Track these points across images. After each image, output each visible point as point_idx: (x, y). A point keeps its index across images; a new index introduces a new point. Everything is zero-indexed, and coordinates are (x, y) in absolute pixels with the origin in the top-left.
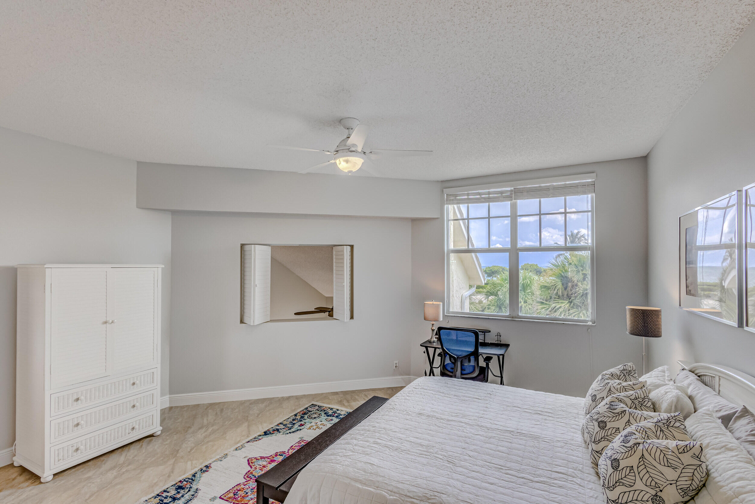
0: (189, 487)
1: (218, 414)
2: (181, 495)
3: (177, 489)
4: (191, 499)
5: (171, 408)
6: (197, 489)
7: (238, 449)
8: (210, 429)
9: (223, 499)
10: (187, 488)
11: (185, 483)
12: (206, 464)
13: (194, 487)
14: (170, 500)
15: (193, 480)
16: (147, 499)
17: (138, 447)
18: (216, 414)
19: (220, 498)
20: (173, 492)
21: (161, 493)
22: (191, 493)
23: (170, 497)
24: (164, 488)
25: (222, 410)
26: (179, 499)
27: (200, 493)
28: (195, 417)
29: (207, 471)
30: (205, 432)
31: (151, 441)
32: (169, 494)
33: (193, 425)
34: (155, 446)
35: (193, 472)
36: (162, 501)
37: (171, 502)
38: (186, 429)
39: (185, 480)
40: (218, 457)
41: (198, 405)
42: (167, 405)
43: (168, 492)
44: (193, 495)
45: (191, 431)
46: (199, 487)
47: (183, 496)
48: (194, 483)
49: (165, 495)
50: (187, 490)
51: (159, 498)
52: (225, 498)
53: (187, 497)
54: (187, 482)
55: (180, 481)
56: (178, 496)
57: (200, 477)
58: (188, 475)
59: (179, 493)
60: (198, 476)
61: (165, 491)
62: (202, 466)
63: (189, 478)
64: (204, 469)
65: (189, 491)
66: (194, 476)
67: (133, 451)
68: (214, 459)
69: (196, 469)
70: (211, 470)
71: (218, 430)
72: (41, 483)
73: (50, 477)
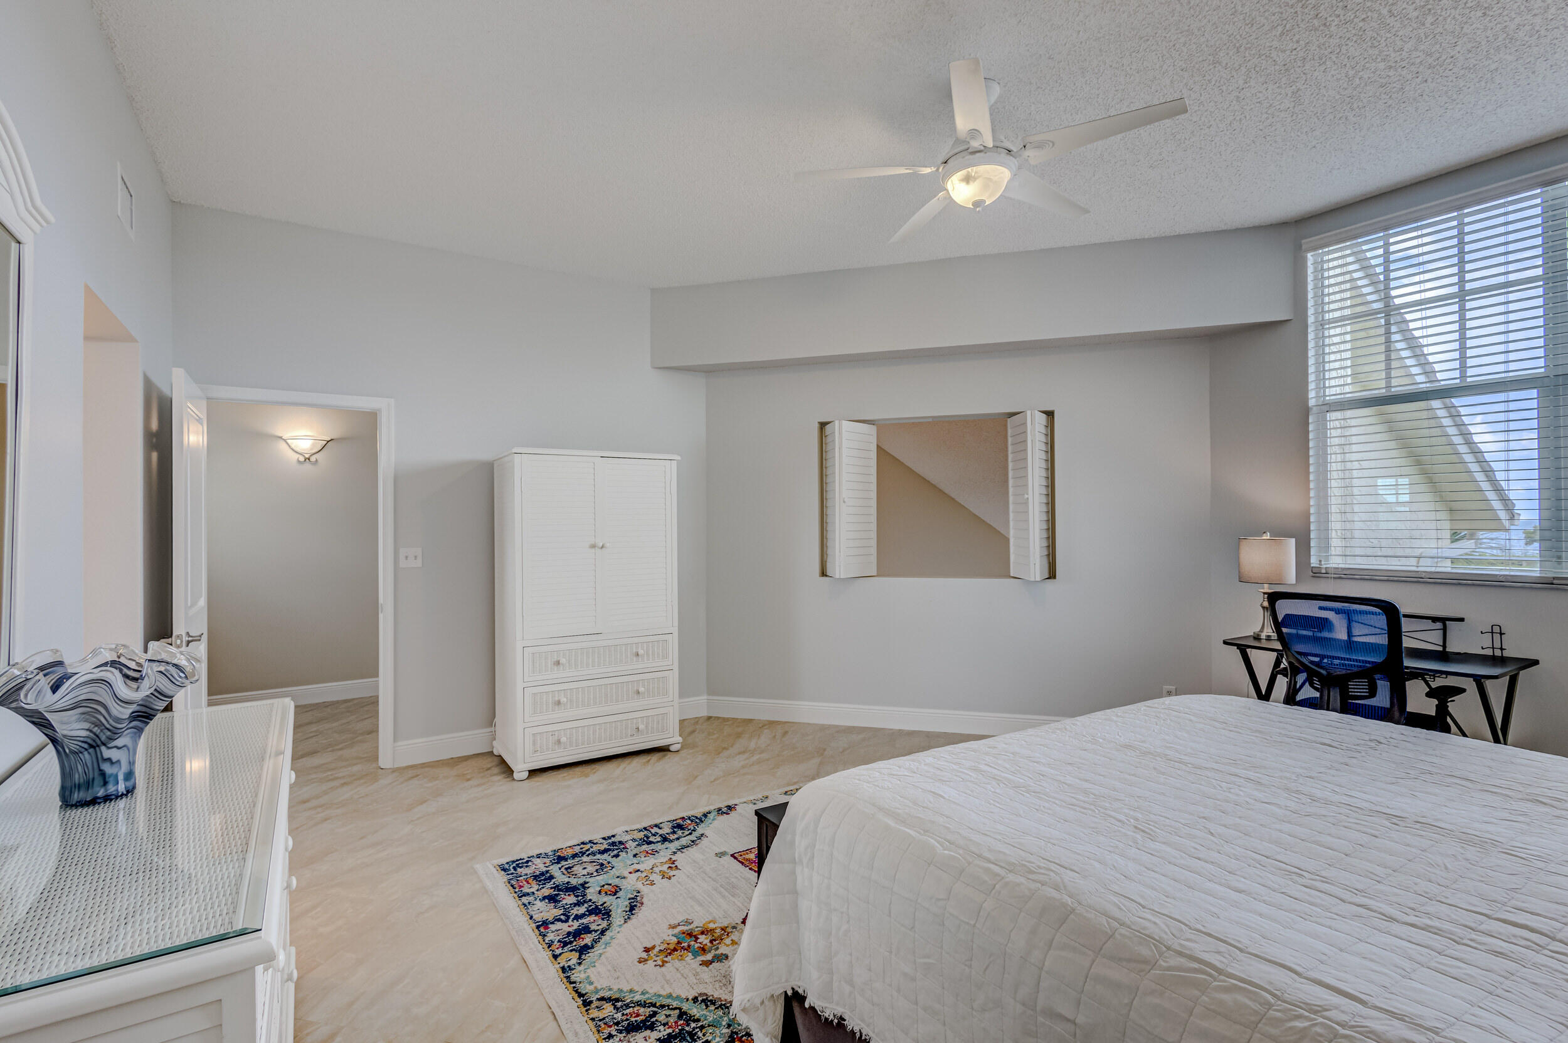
0: (692, 828)
1: (777, 737)
2: (676, 836)
3: (674, 827)
4: (688, 846)
5: (709, 718)
6: (702, 835)
7: (789, 793)
8: (756, 757)
9: (735, 858)
10: (689, 830)
11: (689, 822)
12: (730, 803)
13: (700, 830)
14: (659, 839)
15: (702, 822)
16: (627, 829)
17: (644, 761)
18: (775, 737)
19: (732, 856)
20: (666, 830)
21: (650, 826)
22: (693, 837)
23: (661, 835)
24: (657, 822)
25: (786, 733)
26: (671, 841)
27: (704, 841)
28: (739, 736)
29: (728, 814)
30: (747, 759)
31: (665, 756)
32: (660, 832)
33: (732, 746)
34: (669, 761)
35: (706, 809)
36: (648, 838)
37: (658, 842)
38: (719, 751)
39: (689, 818)
40: (752, 798)
41: (750, 721)
42: (705, 713)
43: (660, 828)
44: (693, 841)
45: (726, 753)
46: (707, 833)
47: (678, 839)
48: (702, 825)
49: (653, 831)
50: (688, 833)
51: (646, 832)
52: (739, 858)
53: (684, 841)
54: (692, 821)
55: (683, 818)
56: (672, 837)
57: (714, 819)
58: (698, 812)
59: (674, 832)
60: (712, 818)
61: (656, 826)
62: (722, 805)
63: (697, 818)
64: (724, 810)
65: (690, 834)
66: (705, 815)
67: (636, 762)
68: (745, 800)
69: (712, 808)
70: (733, 814)
71: (767, 760)
72: (514, 779)
73: (524, 773)
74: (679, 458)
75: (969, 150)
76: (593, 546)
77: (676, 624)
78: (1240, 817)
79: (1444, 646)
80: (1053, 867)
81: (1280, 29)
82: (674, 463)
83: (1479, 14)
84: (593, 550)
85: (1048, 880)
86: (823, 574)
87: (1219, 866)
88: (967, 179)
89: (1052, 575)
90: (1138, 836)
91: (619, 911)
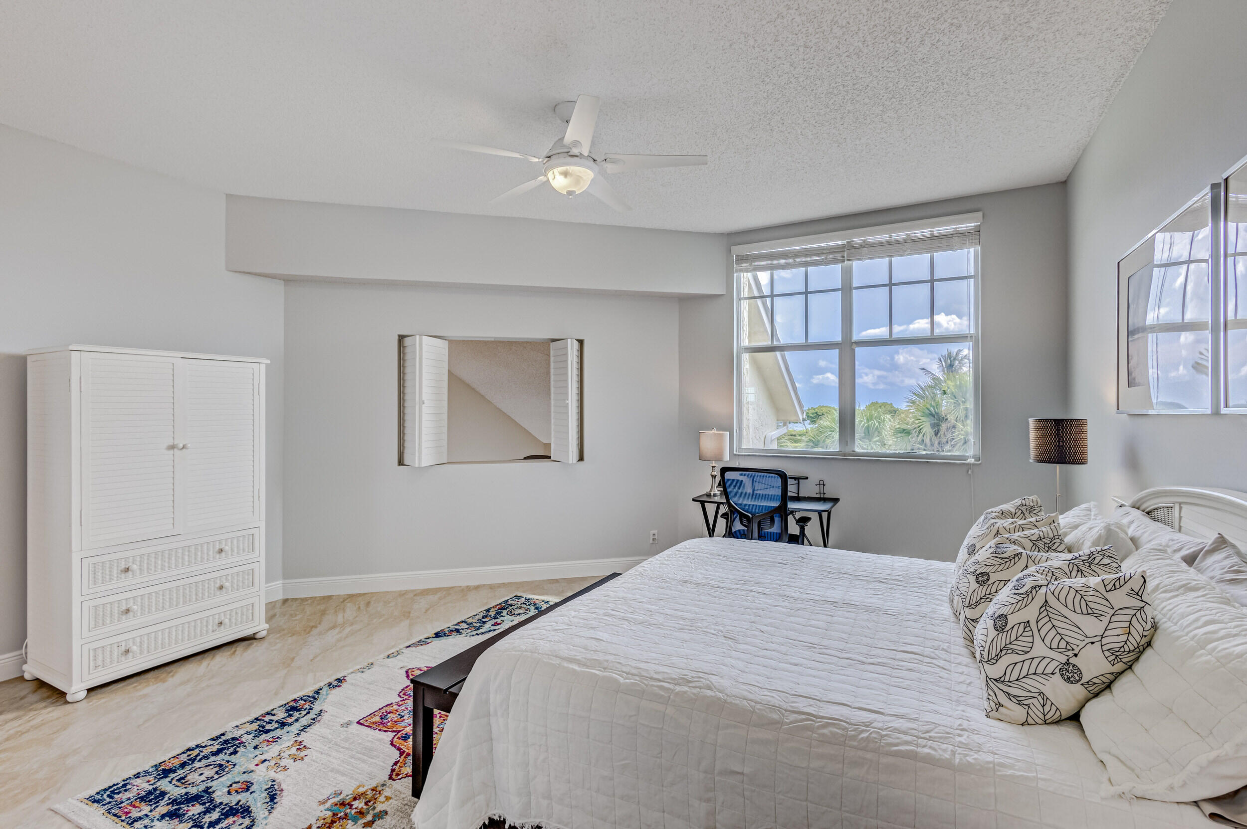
0: (308, 707)
1: (362, 608)
2: (294, 719)
3: (287, 711)
4: (310, 725)
5: (285, 601)
6: (321, 711)
7: (391, 656)
8: (348, 629)
9: (362, 724)
10: (305, 709)
11: (303, 702)
12: (339, 676)
13: (317, 707)
14: (276, 725)
15: (316, 699)
16: (238, 724)
17: (229, 653)
18: (359, 608)
19: (358, 723)
20: (281, 715)
21: (261, 716)
22: (312, 715)
23: (277, 722)
24: (268, 709)
25: (368, 604)
26: (291, 724)
27: (325, 717)
28: (323, 613)
29: (339, 686)
30: (340, 632)
31: (251, 644)
32: (275, 718)
33: (320, 624)
34: (255, 651)
35: (316, 687)
36: (263, 727)
37: (277, 728)
38: (308, 630)
39: (302, 699)
40: (358, 667)
41: (330, 597)
42: (280, 596)
43: (274, 715)
44: (314, 719)
45: (315, 631)
46: (324, 708)
47: (297, 720)
48: (317, 703)
49: (267, 718)
50: (304, 713)
51: (259, 722)
52: (366, 723)
53: (304, 721)
54: (306, 701)
55: (295, 700)
56: (290, 720)
57: (327, 695)
58: (309, 691)
59: (290, 716)
60: (324, 693)
61: (268, 714)
62: (331, 679)
63: (309, 696)
64: (335, 683)
65: (308, 713)
66: (317, 692)
67: (220, 658)
68: (351, 670)
69: (322, 684)
70: (344, 685)
71: (360, 630)
72: (67, 702)
73: (81, 693)
74: (268, 362)
75: (569, 154)
76: (172, 447)
77: (263, 516)
78: (769, 618)
79: (798, 494)
80: (701, 675)
81: (751, 125)
82: (263, 367)
83: (837, 145)
84: (171, 452)
85: (702, 685)
86: (401, 462)
87: (778, 652)
88: (565, 174)
89: (581, 459)
90: (730, 642)
91: (259, 804)
